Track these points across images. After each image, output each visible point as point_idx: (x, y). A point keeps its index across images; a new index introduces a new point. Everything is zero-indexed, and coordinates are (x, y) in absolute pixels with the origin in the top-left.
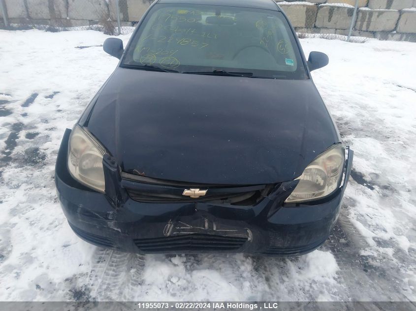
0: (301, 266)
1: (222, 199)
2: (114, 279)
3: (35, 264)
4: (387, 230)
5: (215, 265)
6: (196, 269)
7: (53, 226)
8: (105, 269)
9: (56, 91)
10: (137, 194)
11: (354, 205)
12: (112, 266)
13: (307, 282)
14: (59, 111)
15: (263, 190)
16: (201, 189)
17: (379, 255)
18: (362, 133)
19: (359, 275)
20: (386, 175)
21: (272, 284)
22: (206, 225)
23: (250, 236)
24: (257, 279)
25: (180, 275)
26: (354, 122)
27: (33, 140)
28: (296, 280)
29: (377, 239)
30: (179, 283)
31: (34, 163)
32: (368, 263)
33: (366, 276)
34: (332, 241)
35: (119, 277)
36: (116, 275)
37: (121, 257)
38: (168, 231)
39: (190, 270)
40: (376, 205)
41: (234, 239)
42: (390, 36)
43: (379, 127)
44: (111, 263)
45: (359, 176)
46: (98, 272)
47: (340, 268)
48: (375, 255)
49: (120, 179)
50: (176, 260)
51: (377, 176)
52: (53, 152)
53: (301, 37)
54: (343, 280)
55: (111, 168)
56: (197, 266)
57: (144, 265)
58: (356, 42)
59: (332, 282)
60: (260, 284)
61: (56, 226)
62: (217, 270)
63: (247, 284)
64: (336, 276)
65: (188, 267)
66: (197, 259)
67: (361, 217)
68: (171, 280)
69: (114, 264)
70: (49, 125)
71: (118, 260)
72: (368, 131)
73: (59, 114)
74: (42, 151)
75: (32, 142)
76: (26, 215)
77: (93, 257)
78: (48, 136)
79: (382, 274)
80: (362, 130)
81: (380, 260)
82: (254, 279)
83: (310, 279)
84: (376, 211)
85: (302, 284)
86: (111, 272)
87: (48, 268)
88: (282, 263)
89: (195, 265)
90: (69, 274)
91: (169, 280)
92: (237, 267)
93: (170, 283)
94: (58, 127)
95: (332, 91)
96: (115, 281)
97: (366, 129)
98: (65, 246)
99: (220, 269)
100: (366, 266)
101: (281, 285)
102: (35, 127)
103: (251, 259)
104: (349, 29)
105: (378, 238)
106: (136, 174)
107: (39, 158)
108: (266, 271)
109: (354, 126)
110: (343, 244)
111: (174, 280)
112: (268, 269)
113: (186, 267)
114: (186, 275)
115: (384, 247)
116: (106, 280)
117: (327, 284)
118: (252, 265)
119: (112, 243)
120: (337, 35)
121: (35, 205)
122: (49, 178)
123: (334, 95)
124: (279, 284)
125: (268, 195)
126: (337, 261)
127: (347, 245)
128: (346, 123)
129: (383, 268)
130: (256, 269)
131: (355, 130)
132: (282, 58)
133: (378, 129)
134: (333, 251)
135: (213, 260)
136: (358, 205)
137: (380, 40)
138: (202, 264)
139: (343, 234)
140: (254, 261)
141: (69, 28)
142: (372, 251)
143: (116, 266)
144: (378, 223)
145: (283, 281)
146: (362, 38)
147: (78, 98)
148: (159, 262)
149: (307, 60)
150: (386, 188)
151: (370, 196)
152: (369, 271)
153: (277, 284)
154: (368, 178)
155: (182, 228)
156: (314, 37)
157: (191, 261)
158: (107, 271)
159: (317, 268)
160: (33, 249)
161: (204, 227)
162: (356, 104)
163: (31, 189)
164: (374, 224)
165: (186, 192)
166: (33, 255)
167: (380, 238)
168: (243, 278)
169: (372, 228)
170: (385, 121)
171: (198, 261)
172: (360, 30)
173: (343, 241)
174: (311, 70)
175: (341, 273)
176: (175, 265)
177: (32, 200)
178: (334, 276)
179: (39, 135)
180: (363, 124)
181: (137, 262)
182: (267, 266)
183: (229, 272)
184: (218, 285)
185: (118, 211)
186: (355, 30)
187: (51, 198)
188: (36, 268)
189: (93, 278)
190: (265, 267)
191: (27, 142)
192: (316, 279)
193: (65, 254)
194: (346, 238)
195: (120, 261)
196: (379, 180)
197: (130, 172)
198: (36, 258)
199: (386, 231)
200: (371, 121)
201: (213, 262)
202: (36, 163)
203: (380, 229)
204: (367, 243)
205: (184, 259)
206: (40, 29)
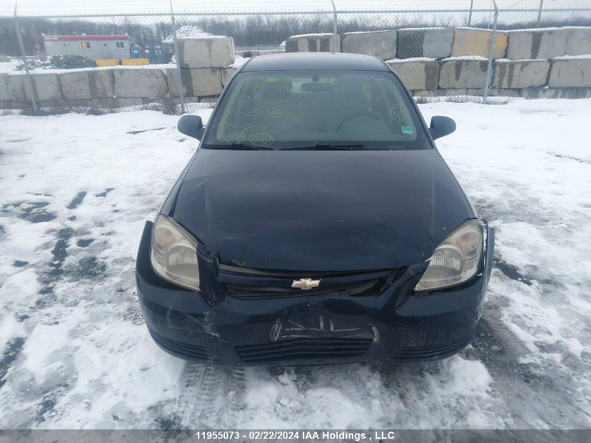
0: (443, 379)
1: (338, 291)
2: (210, 404)
3: (109, 392)
4: (553, 332)
5: (333, 382)
6: (310, 388)
7: (125, 346)
8: (196, 393)
9: (109, 187)
10: (238, 290)
11: (507, 305)
12: (205, 389)
13: (452, 397)
14: (116, 211)
15: (387, 277)
16: (313, 279)
17: (543, 362)
18: (511, 217)
19: (519, 386)
20: (547, 267)
21: (408, 401)
22: (322, 325)
23: (376, 335)
24: (390, 396)
25: (291, 395)
26: (500, 204)
27: (87, 248)
28: (438, 397)
29: (539, 344)
30: (291, 405)
31: (93, 275)
32: (529, 372)
33: (528, 388)
34: (482, 349)
35: (214, 402)
36: (211, 400)
37: (215, 379)
38: (276, 334)
39: (303, 389)
40: (535, 303)
41: (356, 342)
42: (541, 92)
43: (534, 208)
44: (203, 386)
45: (510, 269)
46: (188, 397)
47: (494, 380)
48: (538, 361)
49: (218, 271)
50: (284, 378)
51: (535, 268)
52: (114, 260)
53: (421, 102)
54: (498, 393)
55: (206, 259)
56: (312, 385)
57: (244, 387)
58: (495, 103)
59: (485, 396)
60: (393, 402)
61: (130, 347)
62: (337, 388)
63: (376, 403)
64: (490, 389)
65: (300, 386)
66: (310, 376)
67: (517, 319)
68: (281, 402)
69: (207, 387)
70: (107, 229)
71: (212, 382)
72: (520, 214)
73: (116, 215)
74: (101, 260)
75: (86, 250)
76: (91, 336)
77: (180, 380)
78: (105, 242)
79: (549, 384)
80: (511, 213)
81: (545, 368)
82: (385, 397)
83: (456, 394)
84: (535, 310)
85: (446, 400)
86: (204, 397)
87: (125, 395)
88: (419, 378)
89: (309, 383)
90: (152, 401)
91: (278, 402)
92: (362, 385)
93: (279, 405)
94: (117, 231)
95: (468, 167)
96: (211, 406)
97: (516, 212)
98: (144, 370)
99: (341, 387)
100: (527, 376)
101: (420, 402)
102: (89, 233)
103: (378, 374)
104: (484, 88)
105: (541, 343)
106: (236, 265)
107: (98, 269)
108: (399, 386)
109: (501, 208)
110: (497, 352)
111: (284, 402)
112: (402, 385)
113: (297, 386)
114: (298, 395)
115: (548, 353)
116: (199, 406)
117: (478, 398)
118: (382, 380)
119: (208, 353)
120: (470, 97)
121: (99, 324)
122: (114, 292)
123: (471, 173)
124: (417, 400)
125: (393, 282)
126: (489, 371)
127: (501, 352)
128: (490, 206)
129: (548, 377)
130: (387, 386)
131: (503, 213)
132: (397, 125)
133: (533, 211)
134: (483, 360)
135: (331, 376)
136: (512, 303)
137: (527, 98)
138: (317, 382)
139: (495, 340)
140: (383, 376)
141: (117, 110)
142: (534, 358)
143: (209, 390)
144: (539, 325)
145: (421, 398)
146: (504, 98)
147: (139, 195)
148: (263, 382)
149: (429, 127)
150: (547, 282)
151: (527, 293)
152: (531, 381)
153: (415, 401)
154: (523, 272)
155: (292, 329)
156: (439, 101)
157: (304, 379)
158: (199, 396)
159: (465, 380)
160: (104, 375)
161: (319, 328)
162: (502, 181)
163: (92, 305)
164: (534, 325)
165: (295, 283)
166: (105, 382)
167: (544, 343)
168: (371, 396)
169: (532, 331)
170: (541, 201)
171: (312, 379)
172: (500, 88)
173: (495, 348)
174: (435, 138)
175: (495, 385)
176: (283, 384)
177: (96, 318)
178: (486, 389)
179: (95, 242)
180: (511, 206)
181: (235, 385)
182: (400, 381)
183: (352, 389)
184: (341, 405)
185: (215, 310)
186: (494, 88)
187: (118, 315)
188: (110, 397)
189: (183, 405)
190: (398, 382)
191: (81, 250)
192: (464, 394)
193: (144, 378)
194: (499, 344)
195: (214, 384)
196: (538, 273)
197: (229, 263)
198: (109, 385)
199: (550, 334)
200: (522, 201)
201: (332, 379)
202: (95, 274)
203: (543, 331)
204: (527, 349)
205: (295, 377)
206: (78, 112)
